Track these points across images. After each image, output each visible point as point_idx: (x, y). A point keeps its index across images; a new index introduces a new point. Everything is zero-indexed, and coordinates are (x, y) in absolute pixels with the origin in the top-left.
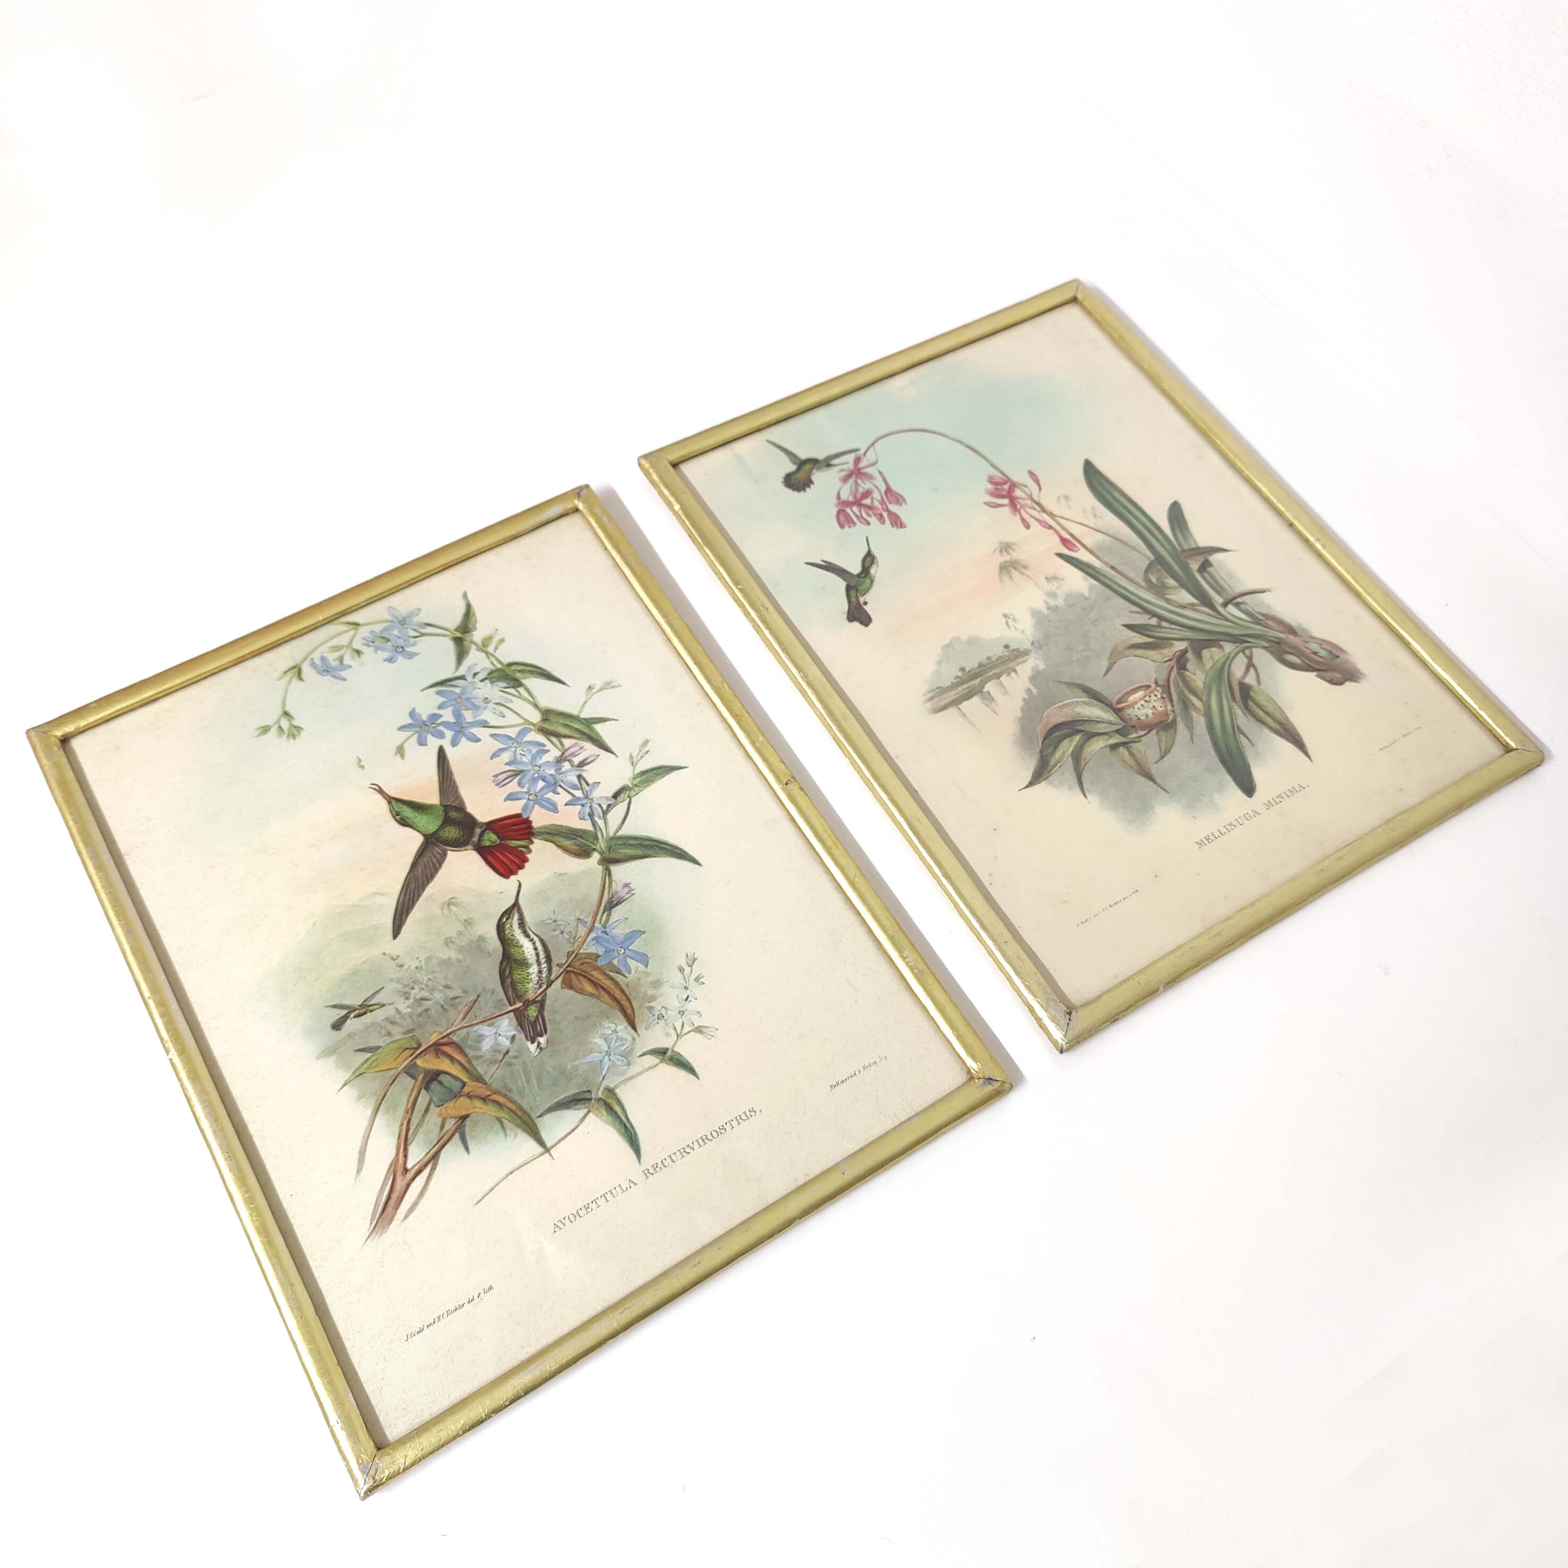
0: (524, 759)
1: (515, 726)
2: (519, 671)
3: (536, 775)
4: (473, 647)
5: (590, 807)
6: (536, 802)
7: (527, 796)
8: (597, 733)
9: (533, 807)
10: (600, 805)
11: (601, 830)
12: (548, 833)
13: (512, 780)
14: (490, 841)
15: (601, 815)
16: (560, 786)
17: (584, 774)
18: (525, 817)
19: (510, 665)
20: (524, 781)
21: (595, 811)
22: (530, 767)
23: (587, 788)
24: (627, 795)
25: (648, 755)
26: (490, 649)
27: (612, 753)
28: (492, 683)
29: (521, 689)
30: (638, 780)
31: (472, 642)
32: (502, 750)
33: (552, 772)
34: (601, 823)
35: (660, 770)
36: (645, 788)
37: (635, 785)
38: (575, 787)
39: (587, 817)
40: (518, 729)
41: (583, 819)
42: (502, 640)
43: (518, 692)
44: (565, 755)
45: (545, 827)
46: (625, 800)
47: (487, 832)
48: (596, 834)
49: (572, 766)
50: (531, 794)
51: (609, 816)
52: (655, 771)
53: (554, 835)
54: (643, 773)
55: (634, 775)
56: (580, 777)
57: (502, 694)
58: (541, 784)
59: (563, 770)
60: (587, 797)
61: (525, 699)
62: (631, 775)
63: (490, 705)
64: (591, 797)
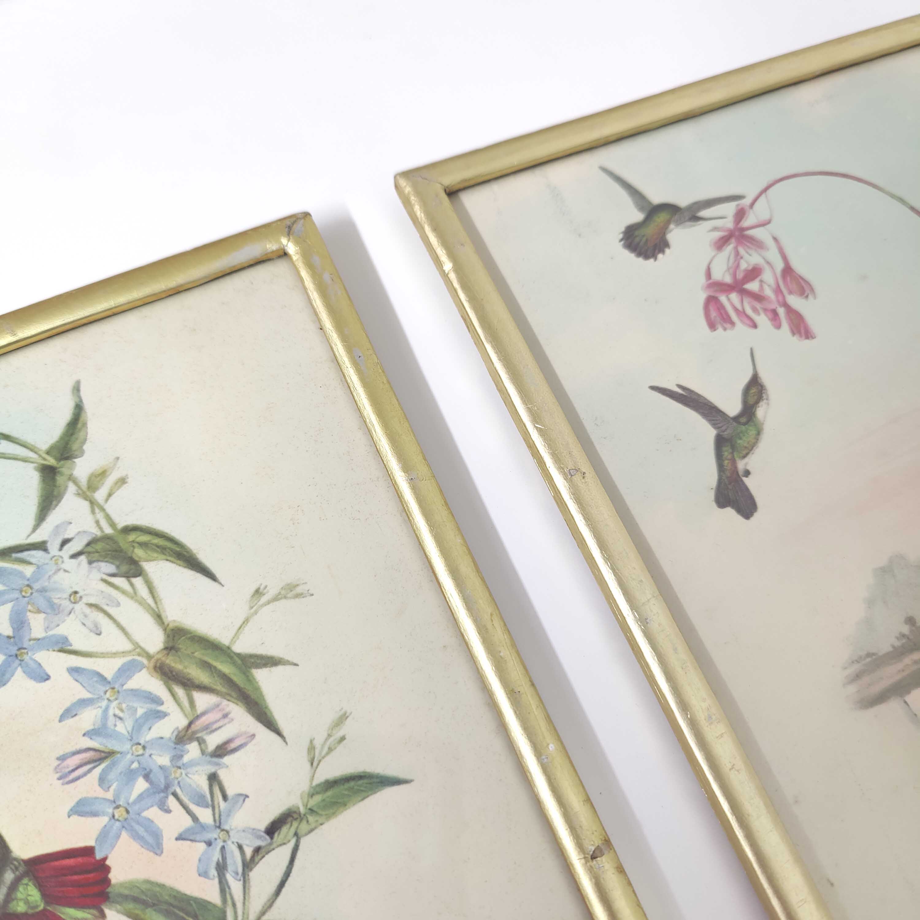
0: (121, 728)
1: (114, 655)
2: (143, 545)
3: (135, 765)
4: (72, 488)
5: (223, 848)
6: (126, 825)
7: (110, 811)
8: (257, 689)
9: (118, 837)
10: (240, 847)
11: (234, 905)
12: (135, 900)
13: (90, 771)
14: (27, 902)
15: (240, 870)
16: (175, 795)
17: (223, 774)
18: (99, 856)
19: (128, 530)
20: (112, 776)
21: (229, 861)
22: (127, 747)
23: (223, 805)
24: (293, 830)
25: (342, 745)
26: (100, 495)
27: (278, 733)
28: (90, 563)
29: (138, 582)
30: (318, 798)
31: (71, 478)
32: (83, 703)
33: (164, 760)
34: (236, 887)
35: (360, 782)
36: (328, 817)
37: (312, 811)
38: (201, 801)
39: (213, 872)
40: (118, 663)
41: (204, 874)
42: (122, 481)
43: (132, 585)
44: (194, 728)
45: (132, 885)
46: (289, 841)
47: (25, 881)
48: (224, 913)
49: (203, 752)
50: (118, 807)
51: (254, 874)
52: (352, 784)
53: (145, 904)
54: (330, 784)
55: (311, 787)
56: (213, 778)
57: (103, 587)
58: (141, 785)
59: (186, 759)
60: (219, 826)
61: (141, 602)
62: (305, 787)
63: (80, 607)
64: (227, 827)
